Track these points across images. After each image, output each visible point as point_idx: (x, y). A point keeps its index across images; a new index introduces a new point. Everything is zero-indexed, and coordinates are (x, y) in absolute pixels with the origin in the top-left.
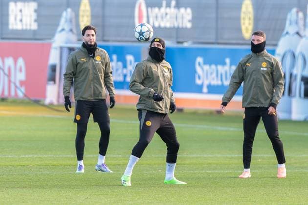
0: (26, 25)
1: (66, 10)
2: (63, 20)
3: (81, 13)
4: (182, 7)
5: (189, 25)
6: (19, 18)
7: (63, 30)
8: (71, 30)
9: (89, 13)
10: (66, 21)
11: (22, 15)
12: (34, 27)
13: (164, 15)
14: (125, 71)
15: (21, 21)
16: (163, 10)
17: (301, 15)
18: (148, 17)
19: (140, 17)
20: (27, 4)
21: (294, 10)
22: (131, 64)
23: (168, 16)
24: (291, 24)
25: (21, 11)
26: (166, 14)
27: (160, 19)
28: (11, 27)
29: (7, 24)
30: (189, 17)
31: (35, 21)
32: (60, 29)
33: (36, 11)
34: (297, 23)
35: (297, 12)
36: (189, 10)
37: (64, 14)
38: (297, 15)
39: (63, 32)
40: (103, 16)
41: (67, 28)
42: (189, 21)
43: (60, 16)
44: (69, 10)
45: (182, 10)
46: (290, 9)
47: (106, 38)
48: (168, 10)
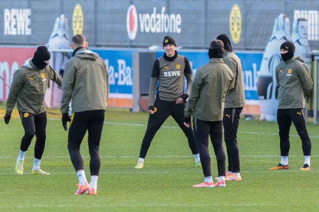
0: (21, 31)
1: (59, 16)
2: (56, 26)
3: (74, 19)
4: (172, 13)
5: (179, 31)
6: (13, 24)
7: (56, 35)
8: (65, 36)
9: (82, 19)
10: (59, 27)
11: (16, 22)
12: (28, 32)
13: (155, 20)
14: (116, 75)
15: (16, 26)
16: (153, 16)
17: (287, 20)
18: (139, 23)
19: (132, 23)
20: (21, 10)
21: (281, 16)
22: (122, 69)
23: (159, 22)
24: (277, 29)
25: (15, 17)
26: (157, 20)
27: (150, 24)
28: (5, 33)
29: (3, 30)
30: (179, 23)
31: (29, 27)
32: (53, 34)
33: (29, 17)
34: (284, 29)
35: (284, 18)
36: (179, 16)
37: (58, 20)
38: (284, 21)
39: (56, 38)
40: (96, 23)
41: (60, 33)
42: (179, 26)
43: (53, 22)
44: (62, 16)
45: (173, 16)
46: (277, 15)
47: (98, 43)
48: (158, 16)
